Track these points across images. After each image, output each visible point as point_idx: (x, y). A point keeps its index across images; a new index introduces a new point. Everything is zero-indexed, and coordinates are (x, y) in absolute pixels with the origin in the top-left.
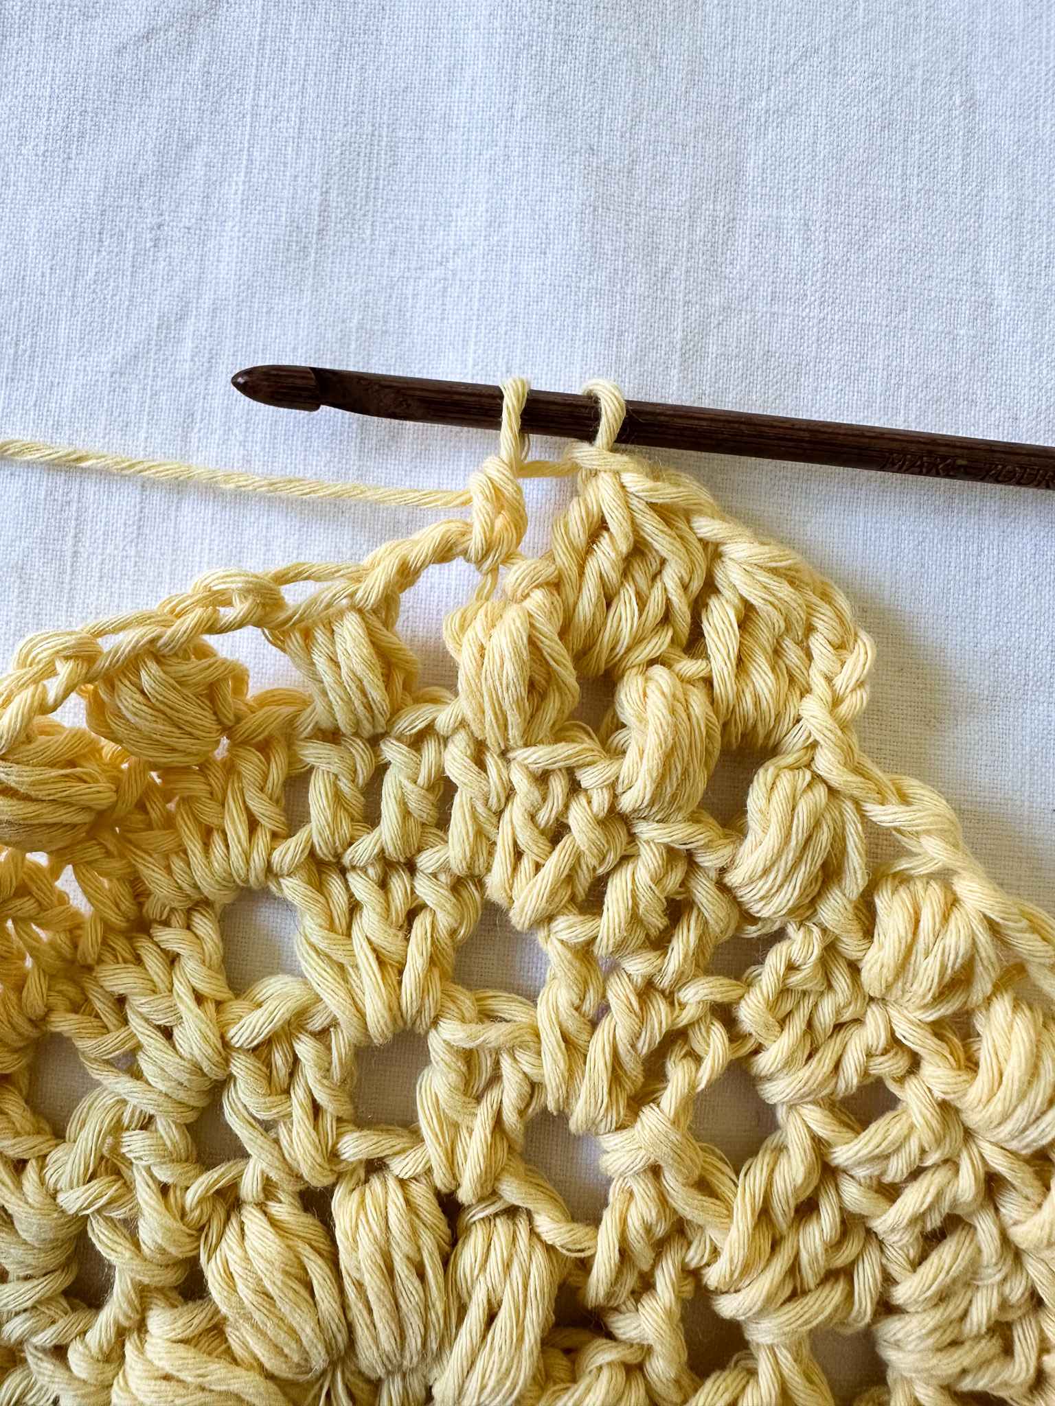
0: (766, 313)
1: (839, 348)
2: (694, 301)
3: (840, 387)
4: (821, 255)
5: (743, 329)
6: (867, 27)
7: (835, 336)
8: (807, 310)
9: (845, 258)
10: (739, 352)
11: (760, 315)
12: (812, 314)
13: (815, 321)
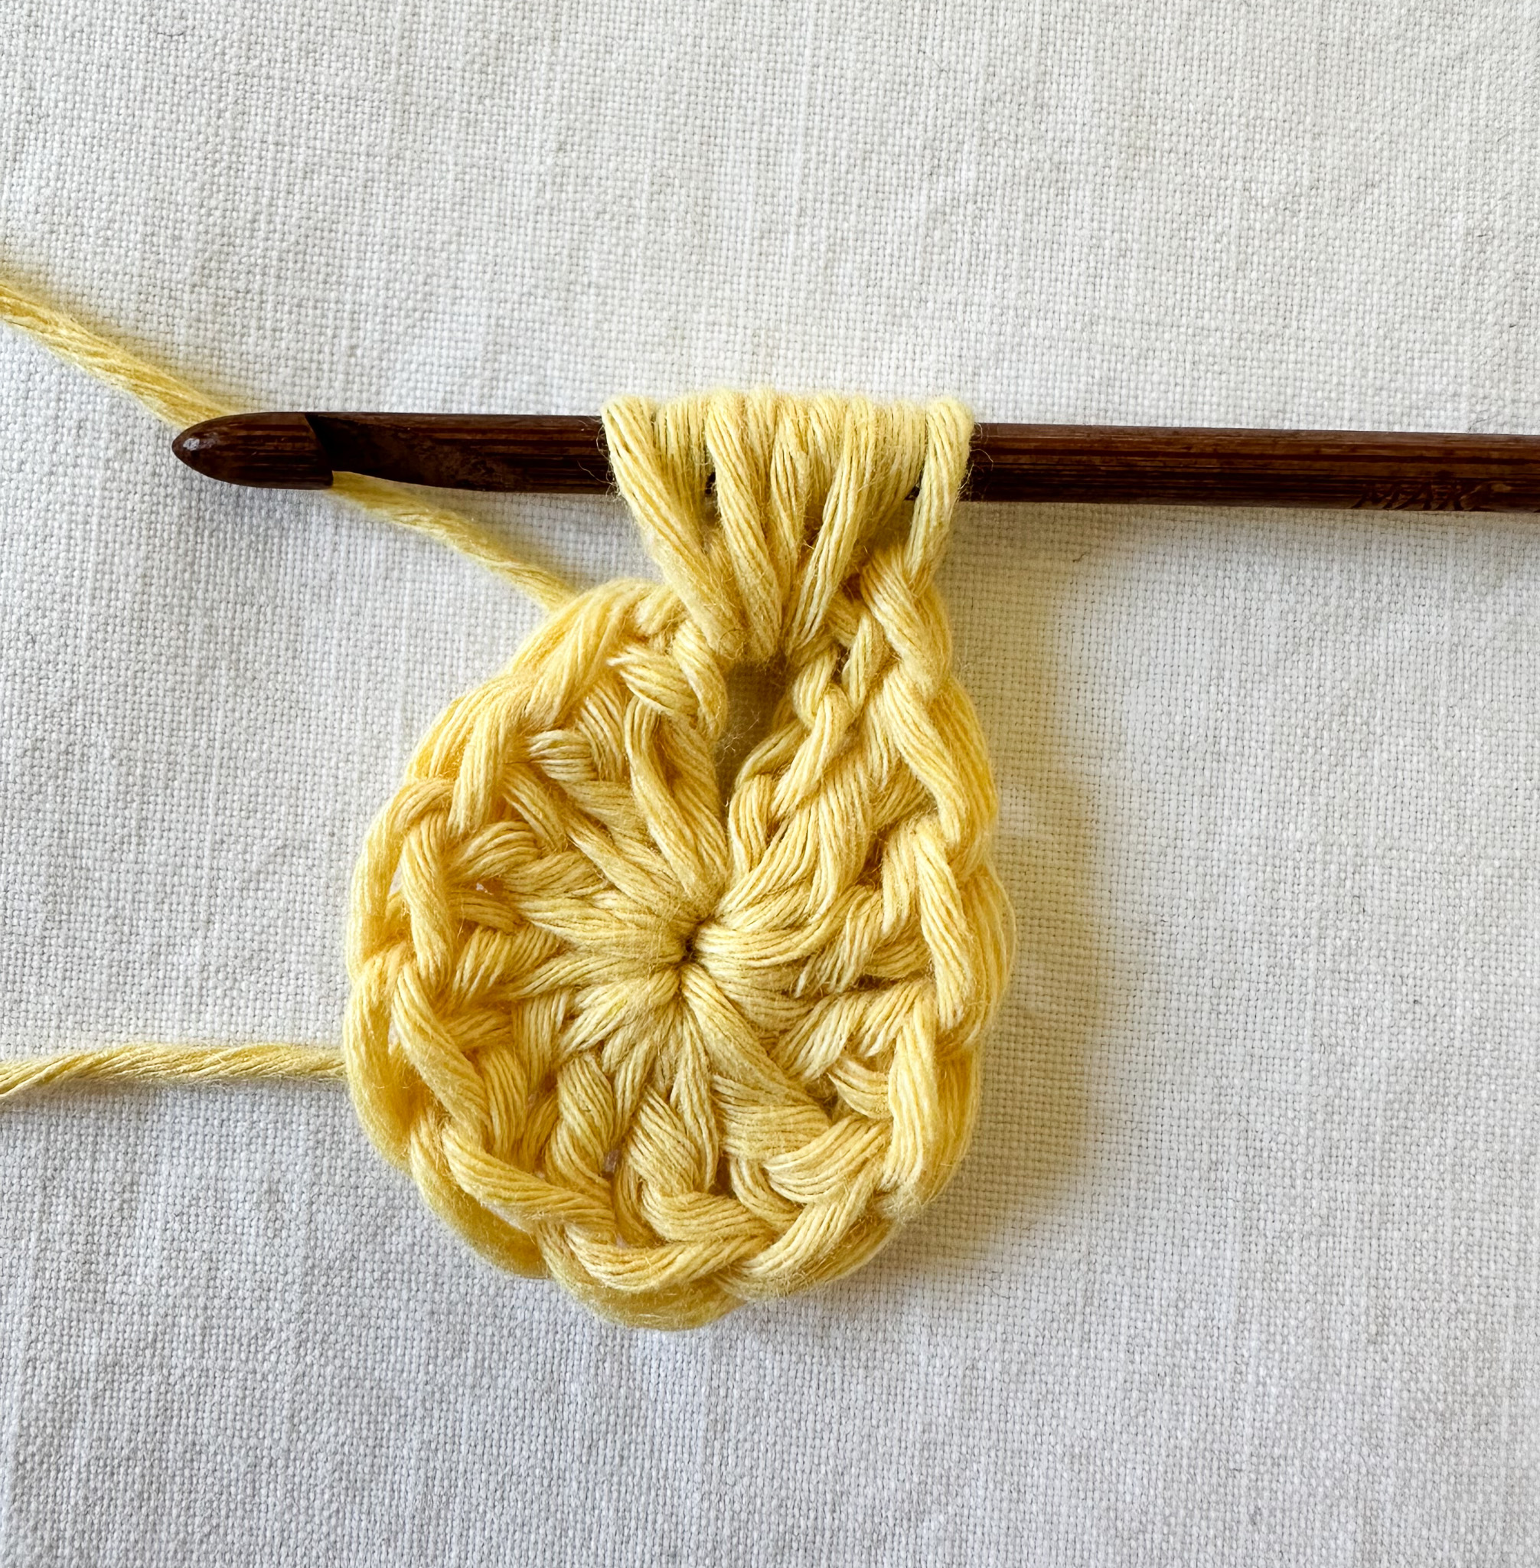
0: (192, 1368)
1: (333, 1430)
2: (45, 1355)
3: (334, 1506)
4: (301, 1252)
5: (144, 1404)
7: (326, 1407)
8: (273, 1358)
9: (348, 1255)
10: (135, 1451)
11: (179, 1372)
12: (281, 1367)
13: (288, 1379)
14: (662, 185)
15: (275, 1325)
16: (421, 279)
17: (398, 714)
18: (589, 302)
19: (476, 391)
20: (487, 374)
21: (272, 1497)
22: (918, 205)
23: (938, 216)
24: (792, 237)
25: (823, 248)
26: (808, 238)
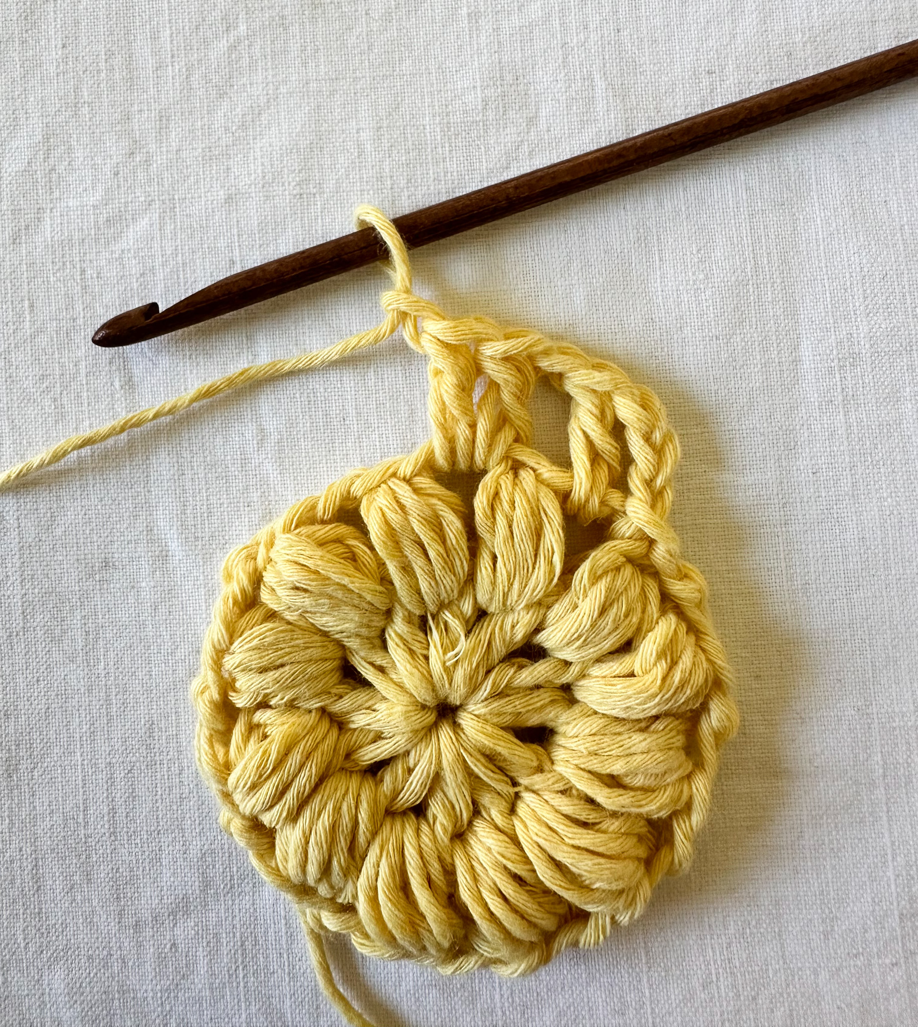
1: (42, 616)
3: (47, 649)
4: (17, 540)
6: (33, 337)
7: (38, 607)
9: (37, 539)
13: (19, 597)
14: (110, 54)
15: (10, 574)
16: (11, 112)
17: (27, 302)
18: (85, 110)
19: (42, 157)
20: (46, 148)
21: (20, 648)
22: (223, 45)
23: (233, 48)
24: (170, 68)
25: (184, 70)
26: (177, 67)
